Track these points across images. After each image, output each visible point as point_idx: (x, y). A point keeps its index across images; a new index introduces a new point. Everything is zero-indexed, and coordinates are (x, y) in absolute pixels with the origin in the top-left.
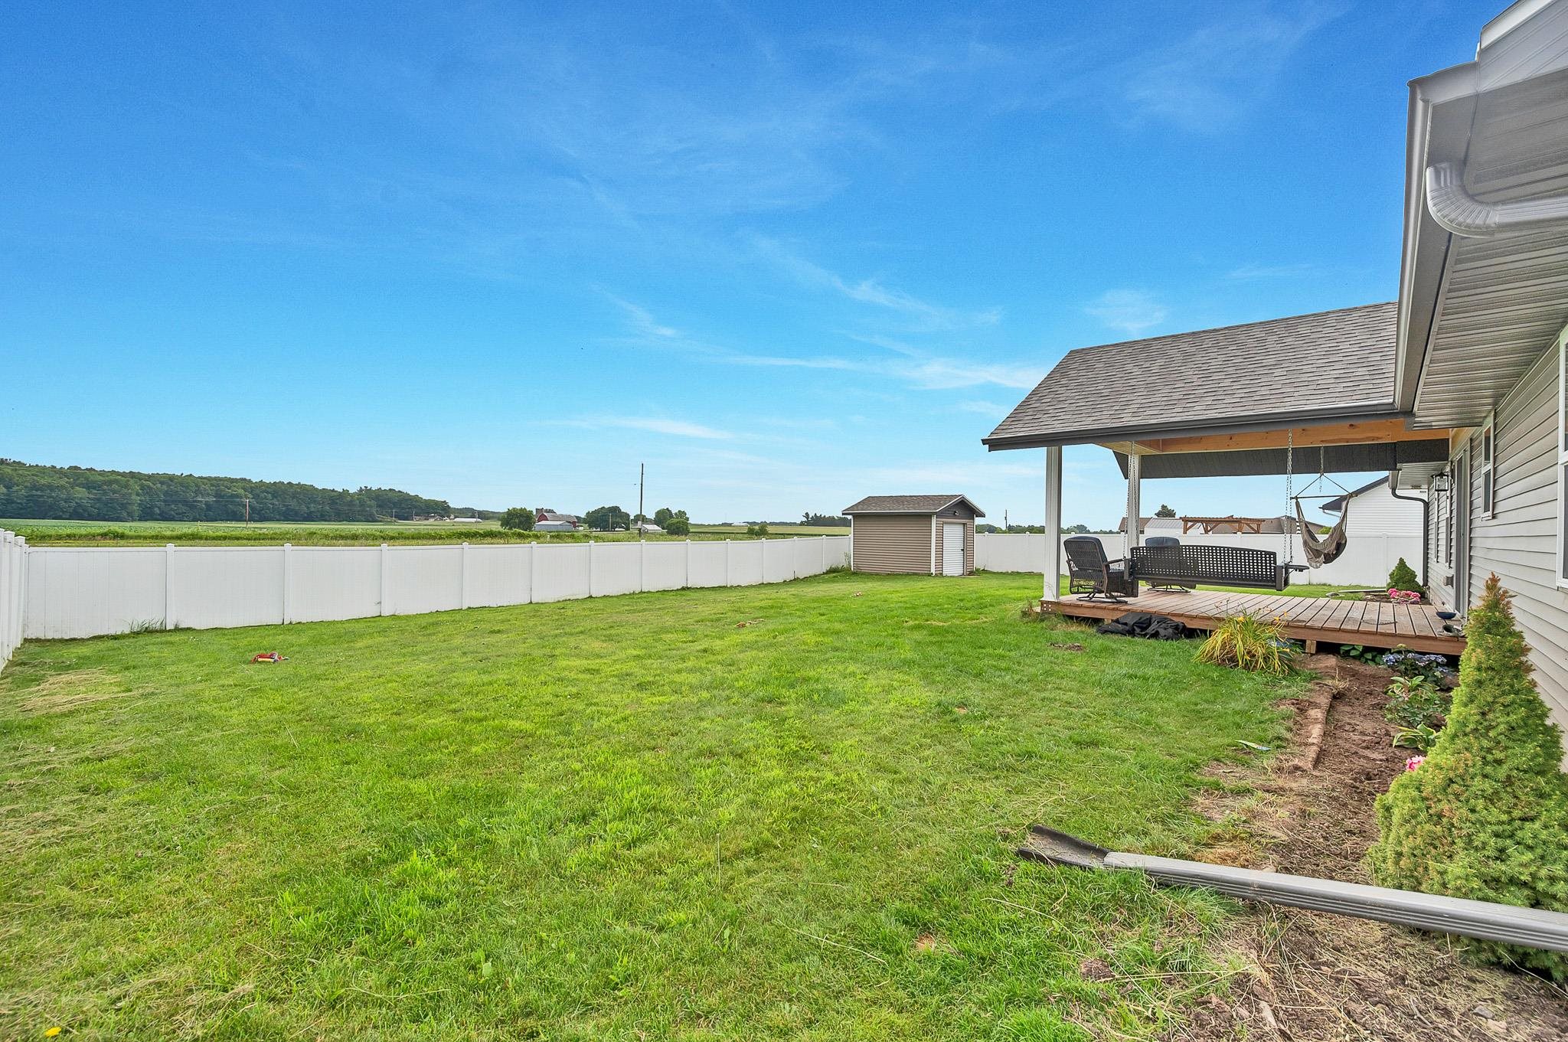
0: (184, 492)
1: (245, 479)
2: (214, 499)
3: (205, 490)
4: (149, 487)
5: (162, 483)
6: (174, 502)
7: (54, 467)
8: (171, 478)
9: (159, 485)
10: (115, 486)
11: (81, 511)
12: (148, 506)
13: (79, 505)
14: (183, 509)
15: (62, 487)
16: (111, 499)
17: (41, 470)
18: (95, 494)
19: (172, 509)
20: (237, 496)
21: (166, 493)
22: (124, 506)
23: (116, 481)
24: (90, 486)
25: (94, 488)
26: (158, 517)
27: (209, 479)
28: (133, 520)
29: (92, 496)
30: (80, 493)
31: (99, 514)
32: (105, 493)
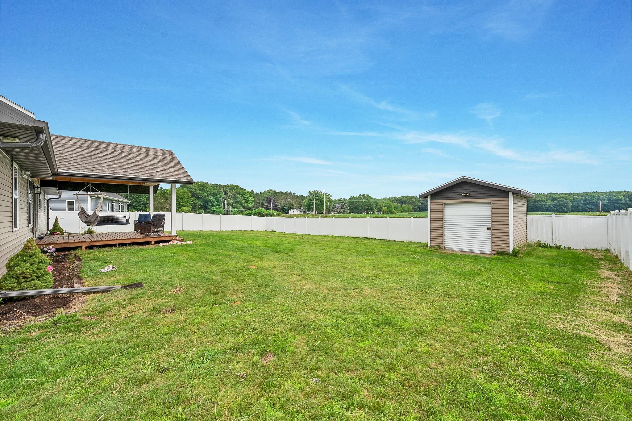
0: (592, 199)
1: (626, 191)
2: (608, 202)
3: (602, 198)
4: (577, 198)
5: (582, 196)
6: (588, 204)
7: (544, 194)
8: (587, 194)
9: (581, 197)
10: (562, 199)
11: (550, 209)
12: (577, 206)
13: (549, 207)
14: (592, 206)
15: (544, 200)
16: (561, 204)
17: (538, 195)
18: (555, 202)
19: (587, 207)
20: (620, 200)
21: (584, 201)
22: (565, 206)
23: (562, 197)
24: (553, 200)
25: (555, 200)
26: (581, 210)
27: (606, 193)
28: (569, 212)
29: (553, 203)
30: (549, 202)
31: (556, 210)
32: (558, 202)
